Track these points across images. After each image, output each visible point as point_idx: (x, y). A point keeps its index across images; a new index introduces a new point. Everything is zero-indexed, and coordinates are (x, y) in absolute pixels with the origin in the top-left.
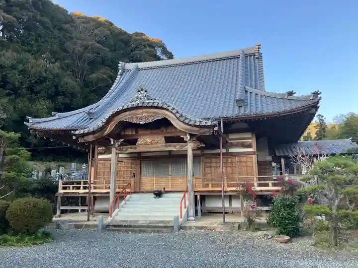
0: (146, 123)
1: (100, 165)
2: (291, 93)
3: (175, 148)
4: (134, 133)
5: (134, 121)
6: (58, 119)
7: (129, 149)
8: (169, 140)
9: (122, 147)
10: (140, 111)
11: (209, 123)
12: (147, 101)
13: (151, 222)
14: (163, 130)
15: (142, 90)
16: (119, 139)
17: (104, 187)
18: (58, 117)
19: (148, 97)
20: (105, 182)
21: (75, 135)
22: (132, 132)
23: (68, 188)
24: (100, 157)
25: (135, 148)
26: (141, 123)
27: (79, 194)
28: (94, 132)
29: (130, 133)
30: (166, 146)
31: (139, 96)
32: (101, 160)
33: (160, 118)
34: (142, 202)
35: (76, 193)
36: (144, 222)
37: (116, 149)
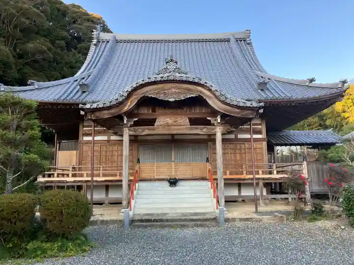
0: (176, 100)
1: (85, 148)
2: (312, 81)
3: (201, 131)
4: (151, 112)
5: (161, 97)
6: (37, 89)
7: (147, 130)
8: (194, 122)
9: (136, 128)
10: (169, 85)
11: (255, 105)
12: (178, 75)
13: (183, 215)
14: (185, 109)
15: (172, 60)
16: (132, 118)
17: (101, 175)
18: (37, 87)
19: (178, 70)
20: (101, 169)
21: (83, 110)
22: (148, 111)
23: (52, 176)
24: (86, 138)
25: (154, 129)
26: (170, 100)
27: (67, 182)
28: (109, 108)
29: (146, 111)
30: (191, 129)
31: (168, 67)
32: (88, 142)
33: (194, 96)
34: (156, 192)
35: (63, 182)
36: (175, 215)
37: (129, 130)
